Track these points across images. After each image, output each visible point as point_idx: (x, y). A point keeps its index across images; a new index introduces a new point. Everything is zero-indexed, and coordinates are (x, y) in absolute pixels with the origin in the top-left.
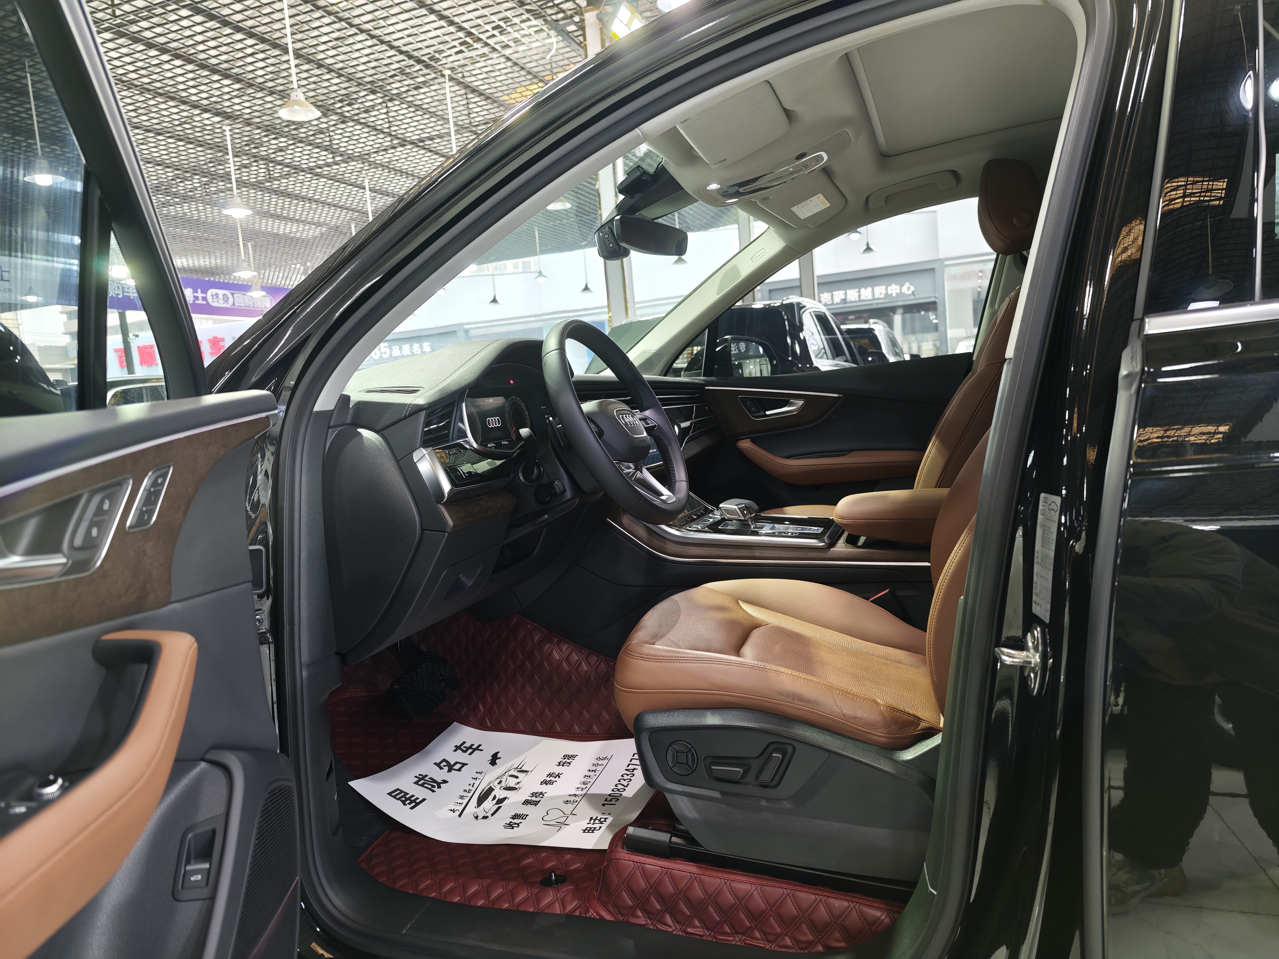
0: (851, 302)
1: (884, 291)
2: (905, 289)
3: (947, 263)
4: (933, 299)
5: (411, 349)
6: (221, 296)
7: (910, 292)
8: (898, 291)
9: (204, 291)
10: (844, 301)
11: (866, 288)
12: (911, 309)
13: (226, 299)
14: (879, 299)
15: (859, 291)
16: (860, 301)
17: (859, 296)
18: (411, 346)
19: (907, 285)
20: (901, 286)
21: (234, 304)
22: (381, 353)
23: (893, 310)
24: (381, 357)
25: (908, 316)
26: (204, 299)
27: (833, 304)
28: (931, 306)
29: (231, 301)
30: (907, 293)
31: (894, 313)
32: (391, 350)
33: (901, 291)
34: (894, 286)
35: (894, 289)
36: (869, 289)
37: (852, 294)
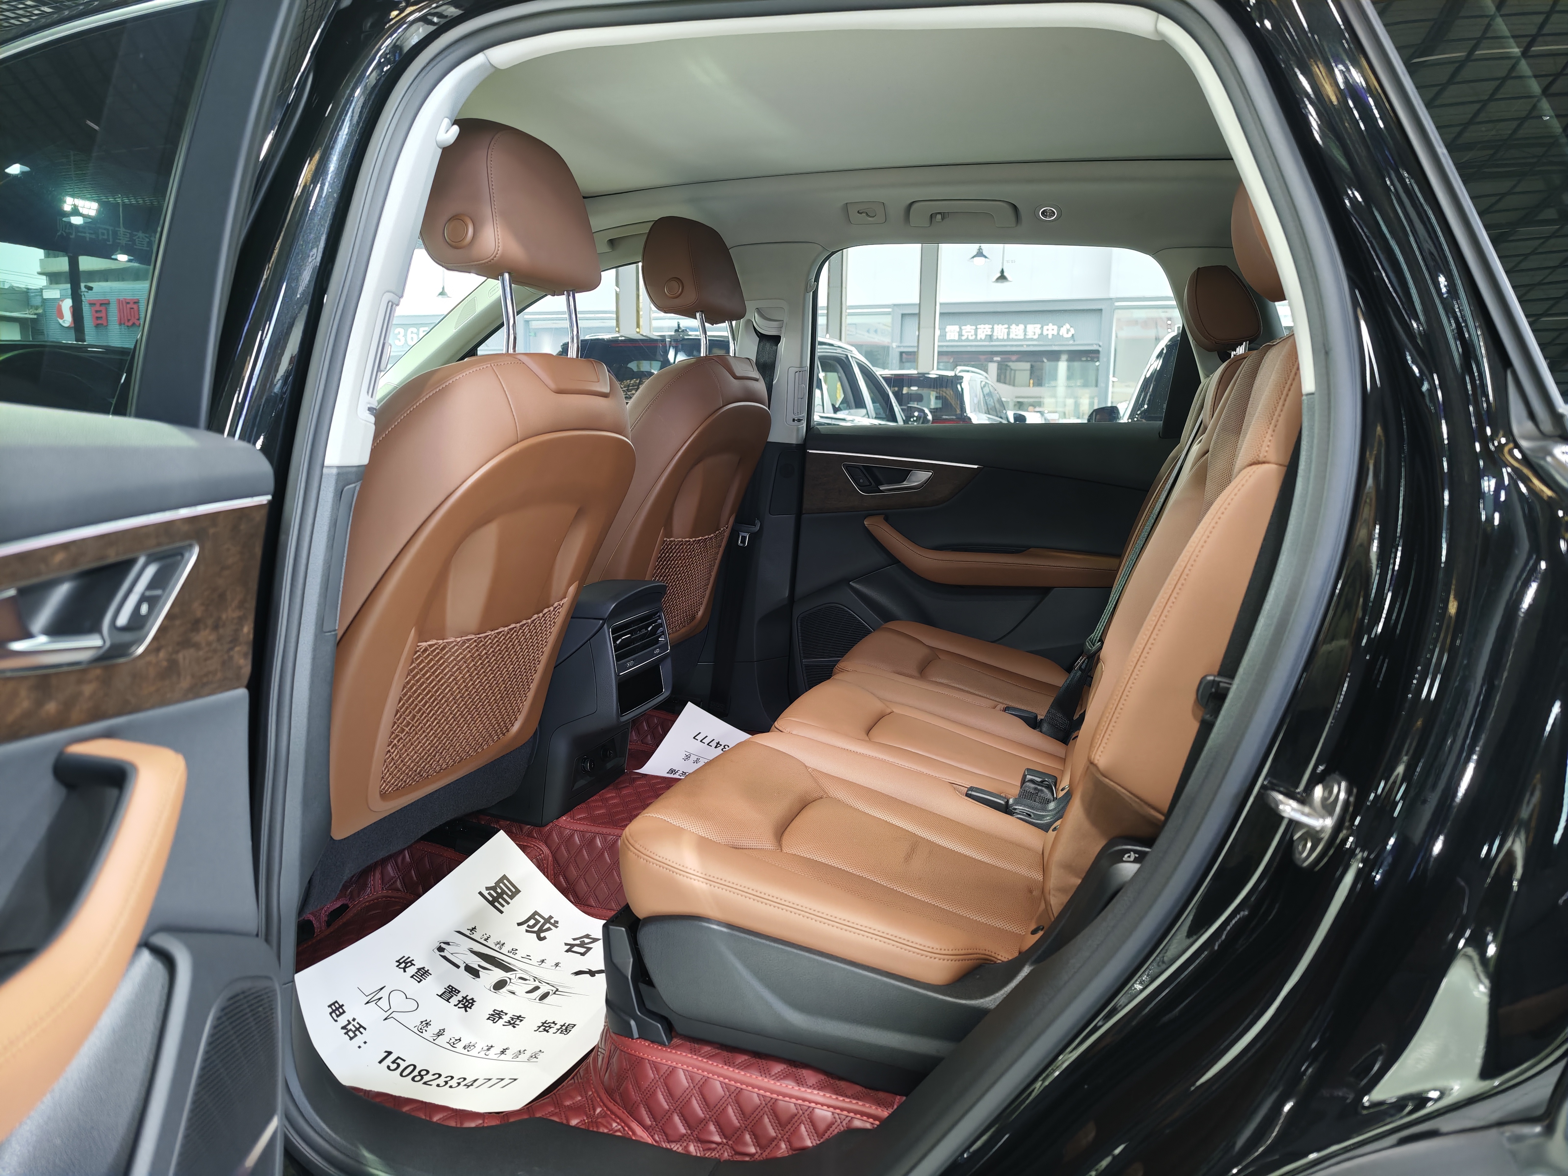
0: (998, 340)
1: (1038, 331)
2: (1063, 331)
3: (1117, 304)
4: (1095, 348)
7: (1070, 335)
8: (1055, 333)
10: (990, 337)
11: (1017, 325)
12: (1075, 356)
14: (1032, 340)
15: (1009, 328)
16: (1008, 339)
17: (1008, 334)
19: (1067, 326)
20: (1060, 327)
25: (1077, 364)
27: (976, 340)
28: (1092, 355)
30: (1066, 336)
31: (1058, 359)
33: (1058, 333)
34: (1051, 326)
35: (1051, 330)
36: (1022, 326)
37: (1000, 331)
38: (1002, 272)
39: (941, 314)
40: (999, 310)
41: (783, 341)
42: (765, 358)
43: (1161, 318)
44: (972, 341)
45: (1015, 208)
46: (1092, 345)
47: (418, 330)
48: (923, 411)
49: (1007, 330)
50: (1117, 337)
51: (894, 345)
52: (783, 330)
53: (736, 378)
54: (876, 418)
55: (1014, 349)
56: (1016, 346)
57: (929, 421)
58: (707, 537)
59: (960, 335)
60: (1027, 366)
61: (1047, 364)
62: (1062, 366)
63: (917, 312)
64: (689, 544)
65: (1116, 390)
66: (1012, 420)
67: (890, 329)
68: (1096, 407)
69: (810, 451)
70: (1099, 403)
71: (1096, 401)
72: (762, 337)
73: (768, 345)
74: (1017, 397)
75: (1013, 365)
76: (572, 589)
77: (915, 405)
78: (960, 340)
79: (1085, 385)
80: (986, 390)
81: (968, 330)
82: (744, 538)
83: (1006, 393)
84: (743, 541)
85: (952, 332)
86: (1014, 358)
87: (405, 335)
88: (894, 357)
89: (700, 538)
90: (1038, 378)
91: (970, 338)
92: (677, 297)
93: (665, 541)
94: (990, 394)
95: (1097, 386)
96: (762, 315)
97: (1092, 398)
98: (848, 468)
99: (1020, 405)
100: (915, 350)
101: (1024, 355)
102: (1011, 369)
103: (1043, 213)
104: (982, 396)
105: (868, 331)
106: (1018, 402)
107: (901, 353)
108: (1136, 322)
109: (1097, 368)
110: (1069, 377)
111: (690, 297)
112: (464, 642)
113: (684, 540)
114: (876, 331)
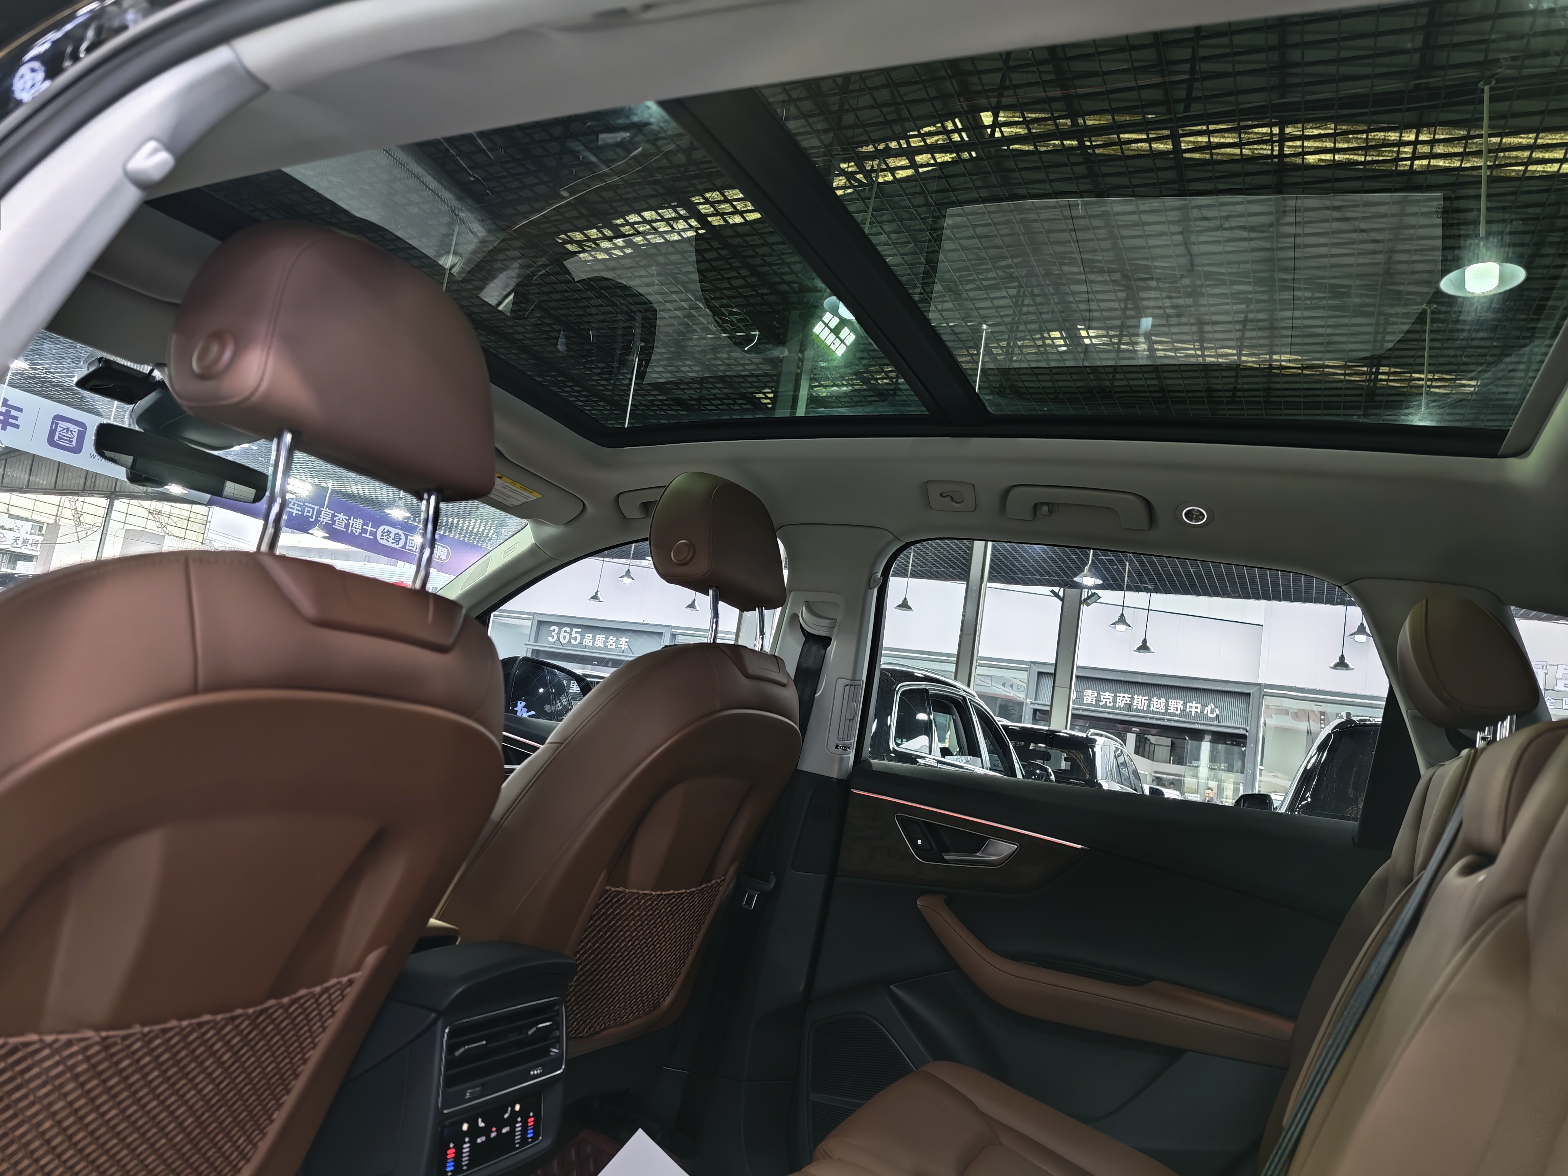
0: (1137, 710)
1: (1181, 707)
2: (1207, 710)
3: (1266, 690)
4: (1244, 732)
5: (605, 642)
6: (392, 535)
7: (1214, 715)
8: (1199, 712)
9: (377, 526)
10: (1129, 707)
11: (1158, 698)
12: (1219, 737)
13: (397, 539)
14: (1174, 715)
15: (1149, 700)
16: (1148, 711)
17: (1149, 706)
18: (607, 638)
19: (1212, 706)
20: (1204, 706)
21: (404, 546)
22: (570, 638)
23: (1197, 735)
24: (569, 642)
25: (1221, 747)
26: (374, 534)
27: (1114, 707)
28: (1238, 740)
29: (402, 543)
30: (1210, 715)
31: (1201, 739)
32: (583, 637)
33: (1202, 712)
34: (1194, 704)
35: (1194, 707)
36: (1163, 700)
37: (1140, 701)
38: (1145, 641)
39: (1077, 677)
40: (1140, 680)
41: (834, 644)
42: (810, 664)
43: (1313, 711)
44: (1110, 707)
45: (1148, 504)
46: (1239, 728)
47: (572, 630)
48: (1046, 770)
49: (1146, 702)
50: (1265, 724)
51: (1028, 701)
52: (836, 630)
53: (748, 676)
54: (990, 769)
55: (1154, 722)
56: (1157, 719)
57: (1051, 781)
58: (683, 891)
59: (1098, 700)
60: (1168, 741)
61: (1190, 743)
62: (1206, 747)
63: (1053, 671)
64: (650, 899)
65: (1263, 779)
66: (1147, 792)
67: (1025, 685)
68: (1241, 793)
69: (855, 791)
70: (1244, 790)
71: (1241, 787)
72: (809, 637)
73: (814, 648)
74: (1155, 772)
75: (1153, 739)
76: (372, 958)
77: (1039, 762)
78: (1097, 705)
79: (1230, 769)
80: (1121, 760)
81: (1107, 697)
82: (751, 898)
83: (1144, 767)
84: (749, 902)
85: (1090, 695)
86: (1154, 731)
87: (559, 633)
88: (1027, 714)
89: (671, 892)
90: (1178, 756)
91: (1108, 704)
92: (685, 564)
93: (607, 891)
94: (1124, 764)
95: (1242, 772)
96: (810, 610)
97: (1236, 784)
98: (902, 821)
99: (1159, 781)
100: (1048, 708)
101: (1164, 730)
102: (1151, 743)
103: (1187, 514)
104: (1115, 765)
105: (1004, 685)
106: (1157, 778)
107: (1035, 711)
108: (1286, 712)
109: (1243, 754)
110: (1213, 759)
111: (701, 567)
112: (69, 1043)
113: (641, 892)
114: (1012, 686)
